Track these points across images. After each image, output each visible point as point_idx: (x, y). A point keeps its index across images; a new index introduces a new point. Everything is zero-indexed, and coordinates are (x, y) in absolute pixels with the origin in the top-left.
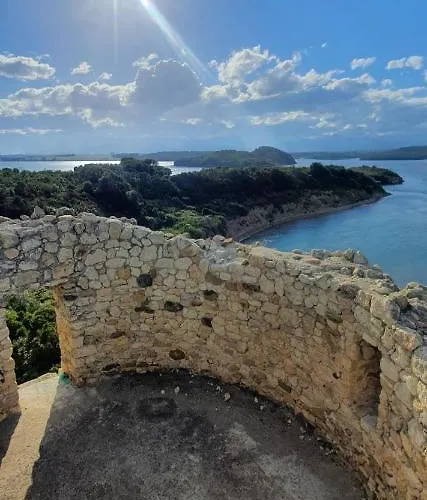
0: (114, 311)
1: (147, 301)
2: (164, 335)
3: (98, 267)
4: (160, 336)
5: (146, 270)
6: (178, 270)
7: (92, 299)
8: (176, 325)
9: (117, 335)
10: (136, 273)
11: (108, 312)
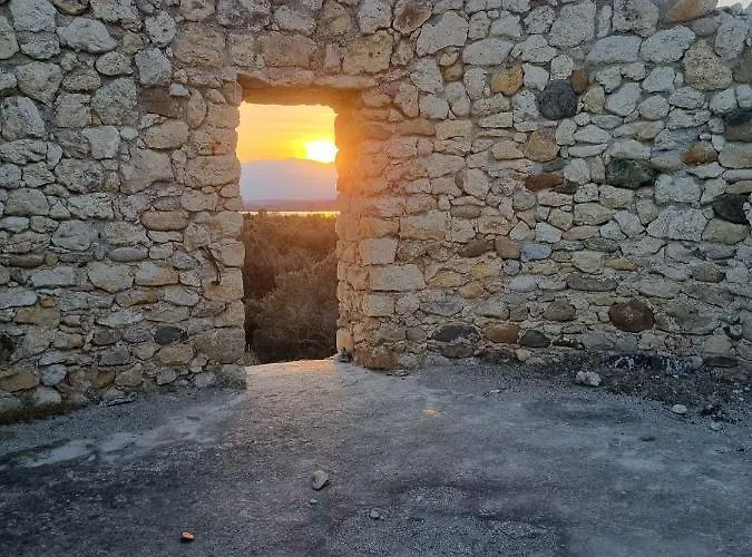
1: (559, 160)
2: (598, 255)
3: (445, 60)
4: (587, 259)
5: (564, 68)
6: (650, 65)
7: (425, 144)
8: (634, 225)
9: (473, 250)
10: (537, 77)
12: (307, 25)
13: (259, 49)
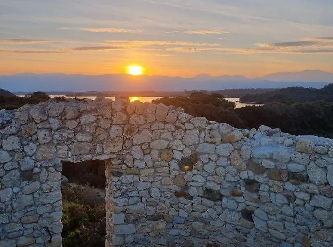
0: (155, 192)
1: (187, 187)
2: (202, 224)
3: (143, 147)
4: (198, 225)
5: (188, 153)
6: (219, 156)
7: (136, 178)
8: (214, 215)
9: (156, 218)
10: (178, 155)
11: (149, 193)
12: (89, 139)
13: (69, 150)
